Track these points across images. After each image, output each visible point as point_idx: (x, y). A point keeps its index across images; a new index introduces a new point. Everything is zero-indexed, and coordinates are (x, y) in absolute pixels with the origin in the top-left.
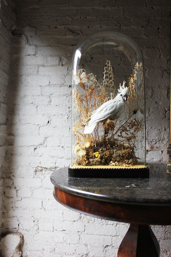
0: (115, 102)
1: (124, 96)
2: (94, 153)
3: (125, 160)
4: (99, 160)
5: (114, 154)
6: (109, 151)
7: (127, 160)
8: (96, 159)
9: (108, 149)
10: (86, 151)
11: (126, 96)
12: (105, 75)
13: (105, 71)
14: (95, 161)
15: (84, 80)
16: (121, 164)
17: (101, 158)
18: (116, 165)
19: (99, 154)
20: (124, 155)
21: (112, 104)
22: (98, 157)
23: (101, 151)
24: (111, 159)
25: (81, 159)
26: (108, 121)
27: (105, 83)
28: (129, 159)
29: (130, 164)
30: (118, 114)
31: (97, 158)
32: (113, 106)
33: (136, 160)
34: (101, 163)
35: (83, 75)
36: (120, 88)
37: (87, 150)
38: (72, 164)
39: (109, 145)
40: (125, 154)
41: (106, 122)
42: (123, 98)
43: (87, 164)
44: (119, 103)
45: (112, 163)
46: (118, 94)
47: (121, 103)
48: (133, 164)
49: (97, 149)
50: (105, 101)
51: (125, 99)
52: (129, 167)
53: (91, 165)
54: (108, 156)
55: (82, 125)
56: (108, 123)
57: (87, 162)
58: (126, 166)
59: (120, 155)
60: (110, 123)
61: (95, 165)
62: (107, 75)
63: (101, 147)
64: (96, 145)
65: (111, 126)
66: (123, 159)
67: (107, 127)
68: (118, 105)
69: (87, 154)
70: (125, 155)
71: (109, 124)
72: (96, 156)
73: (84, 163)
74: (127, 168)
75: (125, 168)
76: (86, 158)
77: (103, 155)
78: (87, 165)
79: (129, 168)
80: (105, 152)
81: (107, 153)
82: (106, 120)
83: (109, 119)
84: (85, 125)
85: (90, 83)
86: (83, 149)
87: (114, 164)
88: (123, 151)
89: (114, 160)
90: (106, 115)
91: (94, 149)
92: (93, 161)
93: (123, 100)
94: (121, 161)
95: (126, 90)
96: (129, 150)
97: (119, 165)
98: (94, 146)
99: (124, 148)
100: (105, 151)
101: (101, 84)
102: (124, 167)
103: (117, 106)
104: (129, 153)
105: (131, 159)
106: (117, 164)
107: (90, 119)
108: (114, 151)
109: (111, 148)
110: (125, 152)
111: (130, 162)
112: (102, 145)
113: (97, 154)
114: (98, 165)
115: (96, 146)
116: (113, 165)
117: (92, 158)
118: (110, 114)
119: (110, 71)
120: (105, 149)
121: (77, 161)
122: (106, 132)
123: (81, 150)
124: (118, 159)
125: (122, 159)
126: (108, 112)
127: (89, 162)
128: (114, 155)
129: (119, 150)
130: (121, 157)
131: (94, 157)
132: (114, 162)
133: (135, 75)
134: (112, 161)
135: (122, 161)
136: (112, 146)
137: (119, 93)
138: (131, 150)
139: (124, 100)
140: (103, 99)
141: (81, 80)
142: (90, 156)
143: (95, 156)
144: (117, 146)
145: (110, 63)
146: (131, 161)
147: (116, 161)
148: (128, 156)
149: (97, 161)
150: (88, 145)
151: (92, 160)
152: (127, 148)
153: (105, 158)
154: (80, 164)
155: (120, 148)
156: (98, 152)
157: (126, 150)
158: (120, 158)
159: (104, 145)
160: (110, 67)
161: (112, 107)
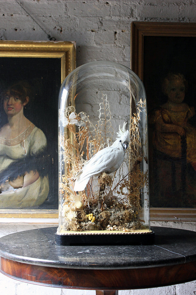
0: (112, 151)
1: (124, 142)
2: (87, 215)
3: (125, 224)
4: (94, 224)
5: (111, 215)
6: (106, 212)
7: (128, 223)
8: (89, 223)
9: (105, 210)
10: (77, 213)
11: (126, 142)
12: (100, 113)
13: (101, 109)
14: (89, 225)
15: (74, 121)
16: (120, 229)
17: (96, 221)
18: (114, 230)
19: (93, 216)
20: (124, 217)
21: (109, 154)
22: (92, 220)
23: (95, 212)
24: (108, 222)
25: (70, 223)
26: (104, 175)
27: (100, 124)
28: (130, 222)
29: (132, 229)
30: (117, 165)
31: (90, 221)
32: (110, 156)
33: (140, 223)
34: (95, 228)
35: (73, 115)
36: (119, 131)
37: (78, 211)
38: (60, 230)
39: (105, 205)
40: (125, 215)
41: (101, 177)
42: (122, 144)
43: (78, 228)
44: (117, 152)
45: (109, 227)
46: (117, 138)
47: (120, 152)
48: (136, 228)
49: (90, 209)
50: (100, 148)
51: (125, 146)
52: (129, 231)
53: (83, 231)
54: (105, 219)
55: (71, 180)
56: (103, 178)
57: (78, 226)
58: (126, 231)
59: (119, 217)
60: (106, 177)
61: (89, 230)
62: (102, 113)
63: (95, 207)
64: (89, 205)
65: (108, 182)
66: (123, 222)
67: (103, 182)
68: (116, 155)
69: (79, 217)
70: (126, 217)
71: (105, 179)
72: (90, 219)
73: (75, 228)
74: (126, 233)
75: (124, 233)
76: (77, 221)
77: (98, 218)
78: (78, 230)
79: (129, 233)
80: (101, 214)
81: (103, 214)
82: (101, 173)
83: (105, 173)
84: (75, 180)
85: (81, 124)
86: (73, 210)
87: (112, 228)
88: (123, 212)
89: (112, 224)
90: (100, 167)
91: (87, 210)
92: (86, 225)
93: (122, 148)
94: (120, 224)
95: (127, 134)
96: (130, 211)
97: (118, 230)
98: (87, 206)
99: (124, 208)
100: (101, 212)
101: (95, 126)
102: (123, 231)
103: (114, 156)
104: (130, 215)
105: (133, 222)
106: (115, 228)
107: (81, 173)
108: (112, 212)
109: (108, 208)
110: (125, 213)
111: (131, 226)
112: (97, 205)
113: (91, 216)
114: (92, 230)
115: (89, 207)
116: (111, 230)
117: (84, 221)
118: (106, 166)
119: (106, 109)
120: (100, 210)
121: (65, 226)
122: (102, 189)
123: (71, 211)
124: (117, 223)
125: (121, 222)
126: (104, 163)
127: (80, 226)
128: (112, 218)
129: (118, 211)
130: (121, 219)
131: (86, 220)
132: (112, 226)
133: (138, 114)
134: (110, 225)
135: (122, 225)
136: (109, 206)
137: (119, 137)
138: (133, 211)
139: (124, 148)
140: (98, 146)
141: (69, 122)
142: (82, 218)
143: (88, 218)
144: (116, 206)
145: (106, 97)
146: (132, 224)
147: (114, 224)
148: (130, 218)
149: (91, 225)
150: (79, 205)
151: (84, 224)
152: (127, 209)
153: (100, 221)
154: (69, 229)
155: (119, 208)
156: (91, 214)
157: (126, 211)
158: (119, 221)
159: (99, 205)
160: (107, 103)
161: (109, 158)
